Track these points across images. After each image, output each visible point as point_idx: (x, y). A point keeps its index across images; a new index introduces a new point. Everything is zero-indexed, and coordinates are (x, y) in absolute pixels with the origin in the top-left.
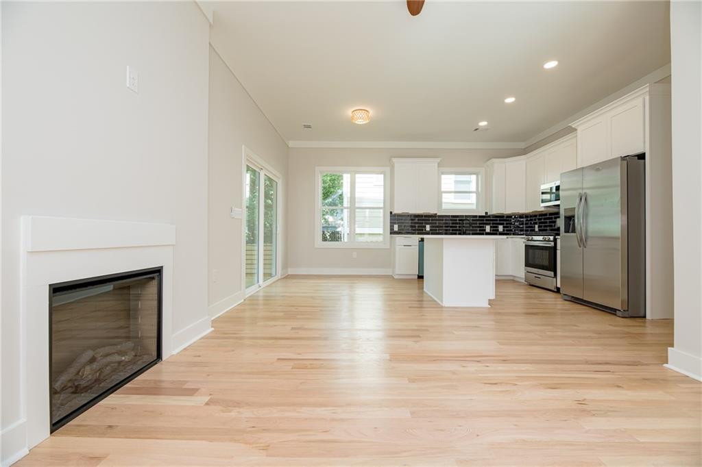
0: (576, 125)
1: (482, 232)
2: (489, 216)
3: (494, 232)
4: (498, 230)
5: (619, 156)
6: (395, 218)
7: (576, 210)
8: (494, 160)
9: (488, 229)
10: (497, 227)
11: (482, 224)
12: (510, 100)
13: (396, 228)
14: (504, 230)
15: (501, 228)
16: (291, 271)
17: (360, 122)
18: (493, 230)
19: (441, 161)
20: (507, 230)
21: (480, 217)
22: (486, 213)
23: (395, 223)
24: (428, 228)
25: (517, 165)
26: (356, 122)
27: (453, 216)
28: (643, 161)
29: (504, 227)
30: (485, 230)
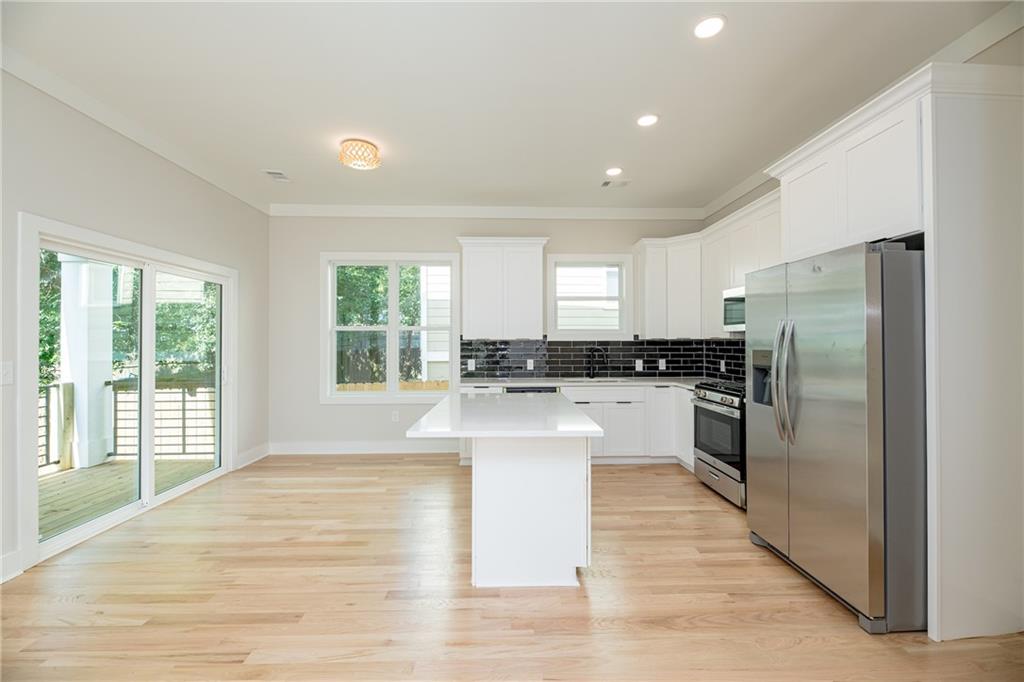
0: (778, 171)
1: (628, 372)
2: (642, 343)
3: (651, 372)
4: (657, 368)
5: (863, 241)
6: (468, 348)
7: (775, 355)
8: (646, 241)
9: (639, 365)
10: (655, 362)
11: (629, 356)
12: (647, 121)
13: (472, 365)
14: (667, 368)
15: (662, 364)
16: (274, 449)
17: (359, 165)
18: (649, 368)
19: (548, 241)
20: (673, 368)
21: (624, 343)
22: (636, 337)
23: (470, 357)
24: (530, 365)
25: (684, 250)
26: (351, 165)
27: (576, 343)
28: (919, 252)
29: (667, 362)
30: (634, 368)
